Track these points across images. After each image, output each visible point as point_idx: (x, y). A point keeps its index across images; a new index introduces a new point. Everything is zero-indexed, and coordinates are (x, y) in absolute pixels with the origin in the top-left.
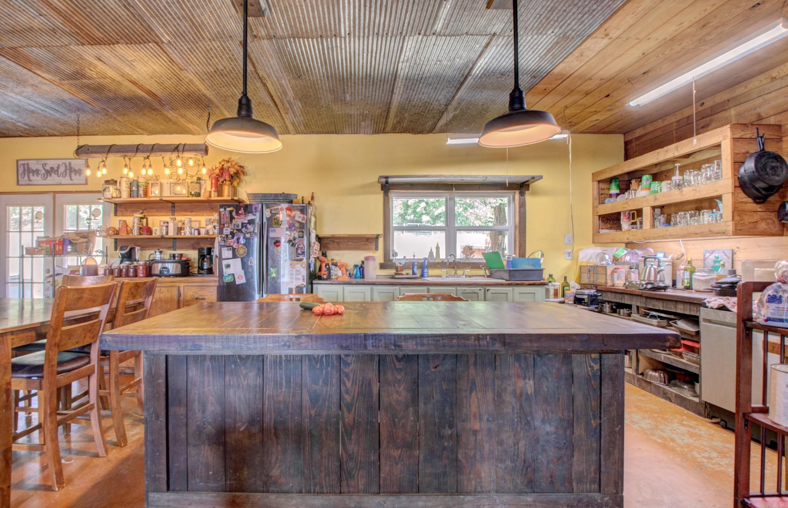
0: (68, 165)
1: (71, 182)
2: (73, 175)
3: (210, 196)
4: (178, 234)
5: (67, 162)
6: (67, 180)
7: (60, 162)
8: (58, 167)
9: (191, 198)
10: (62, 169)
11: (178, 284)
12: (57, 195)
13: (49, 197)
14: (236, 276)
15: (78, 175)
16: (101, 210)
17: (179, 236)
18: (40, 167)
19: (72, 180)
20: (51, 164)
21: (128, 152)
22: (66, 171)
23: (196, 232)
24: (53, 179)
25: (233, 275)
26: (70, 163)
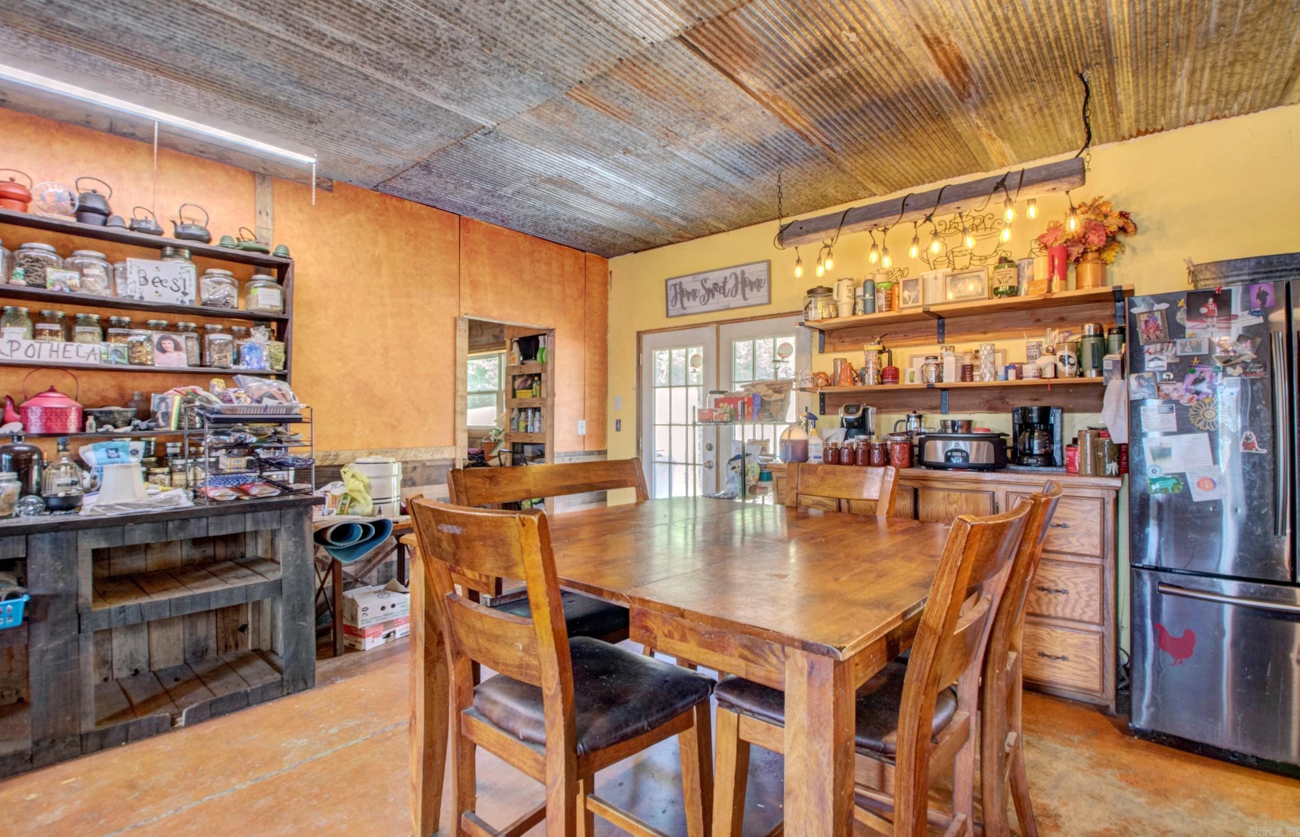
0: (739, 276)
1: (744, 303)
2: (747, 290)
3: (1049, 290)
4: (963, 379)
5: (738, 271)
6: (738, 300)
7: (727, 273)
8: (725, 282)
9: (996, 301)
10: (730, 285)
11: (991, 488)
12: (722, 327)
13: (710, 332)
14: (1192, 481)
15: (755, 290)
16: (794, 346)
17: (968, 384)
18: (698, 286)
19: (745, 299)
20: (715, 278)
21: (882, 215)
22: (736, 286)
23: (1012, 374)
24: (719, 300)
25: (1183, 475)
26: (743, 272)
